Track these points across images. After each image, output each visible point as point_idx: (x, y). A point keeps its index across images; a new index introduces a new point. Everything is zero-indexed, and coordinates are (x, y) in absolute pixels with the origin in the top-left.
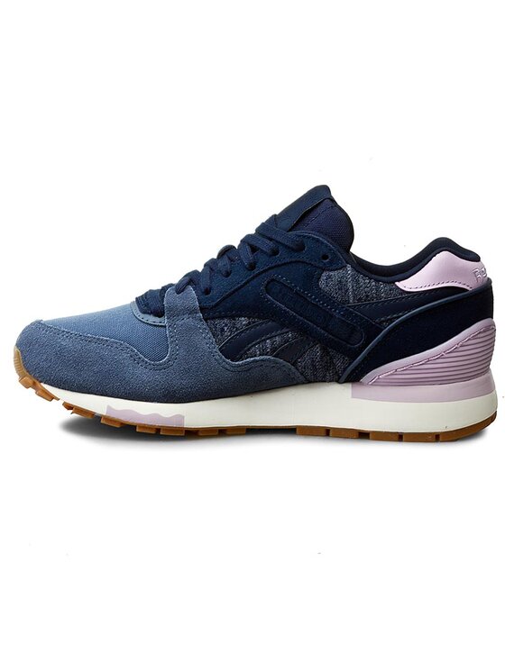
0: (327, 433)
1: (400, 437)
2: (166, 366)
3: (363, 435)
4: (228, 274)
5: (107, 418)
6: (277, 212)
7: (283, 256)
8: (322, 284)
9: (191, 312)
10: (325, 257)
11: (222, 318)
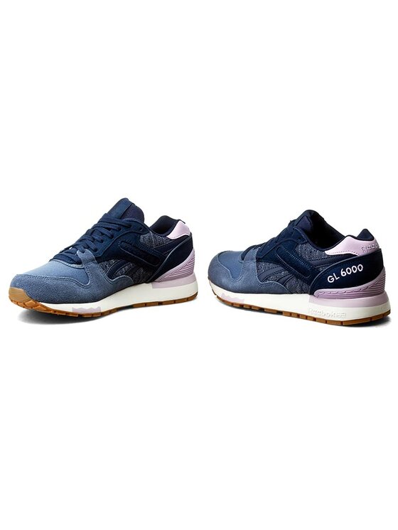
0: (146, 305)
1: (175, 302)
2: (90, 286)
3: (160, 303)
4: (102, 241)
5: (72, 313)
6: (107, 212)
7: (124, 231)
8: (141, 240)
9: (92, 260)
10: (141, 229)
11: (104, 261)
